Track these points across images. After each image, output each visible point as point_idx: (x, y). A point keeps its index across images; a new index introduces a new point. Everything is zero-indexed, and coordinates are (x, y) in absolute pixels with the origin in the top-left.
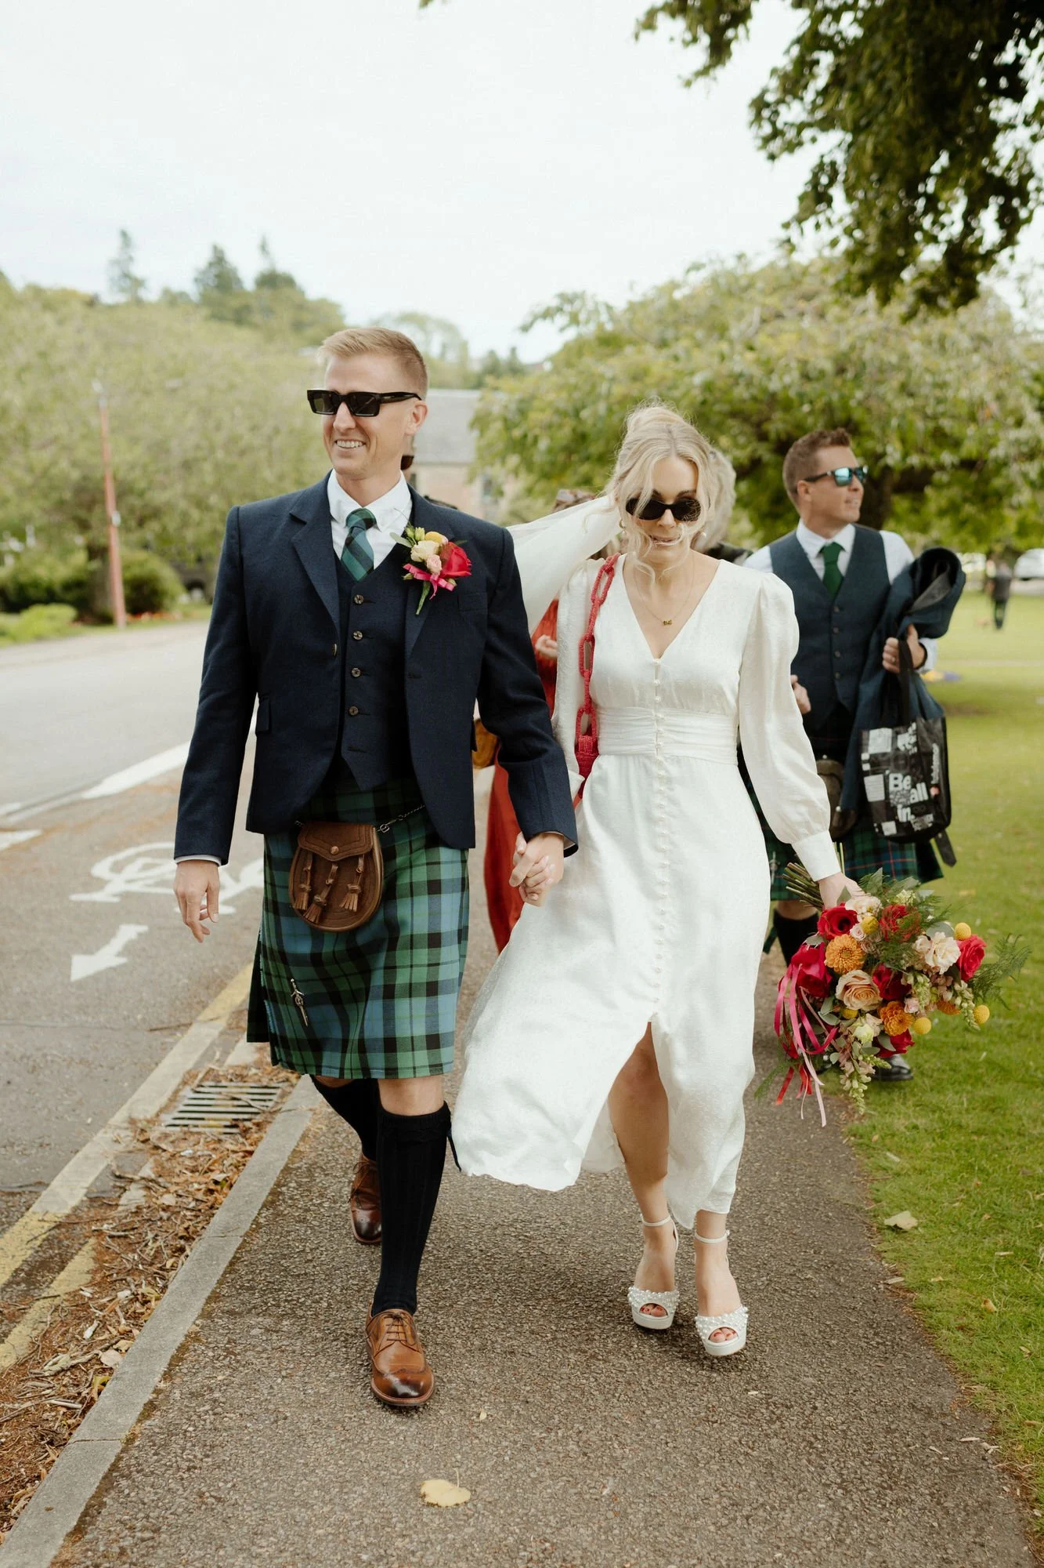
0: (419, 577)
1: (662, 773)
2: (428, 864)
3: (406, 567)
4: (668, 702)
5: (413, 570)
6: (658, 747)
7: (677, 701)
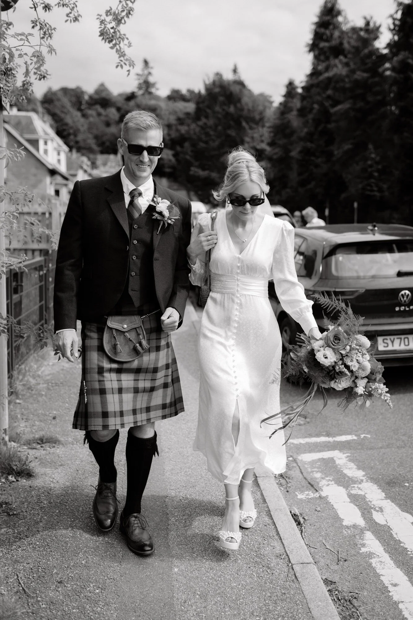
0: (159, 218)
1: (239, 301)
2: (156, 339)
3: (154, 214)
4: (243, 273)
5: (157, 215)
6: (237, 291)
7: (246, 273)
